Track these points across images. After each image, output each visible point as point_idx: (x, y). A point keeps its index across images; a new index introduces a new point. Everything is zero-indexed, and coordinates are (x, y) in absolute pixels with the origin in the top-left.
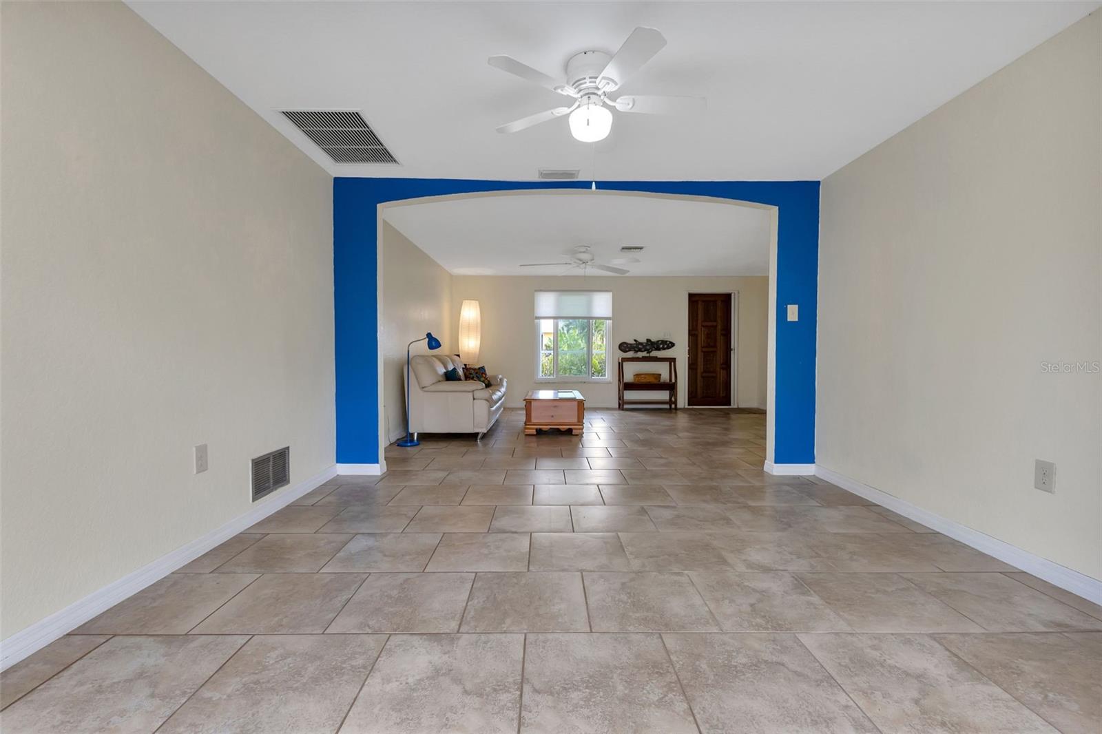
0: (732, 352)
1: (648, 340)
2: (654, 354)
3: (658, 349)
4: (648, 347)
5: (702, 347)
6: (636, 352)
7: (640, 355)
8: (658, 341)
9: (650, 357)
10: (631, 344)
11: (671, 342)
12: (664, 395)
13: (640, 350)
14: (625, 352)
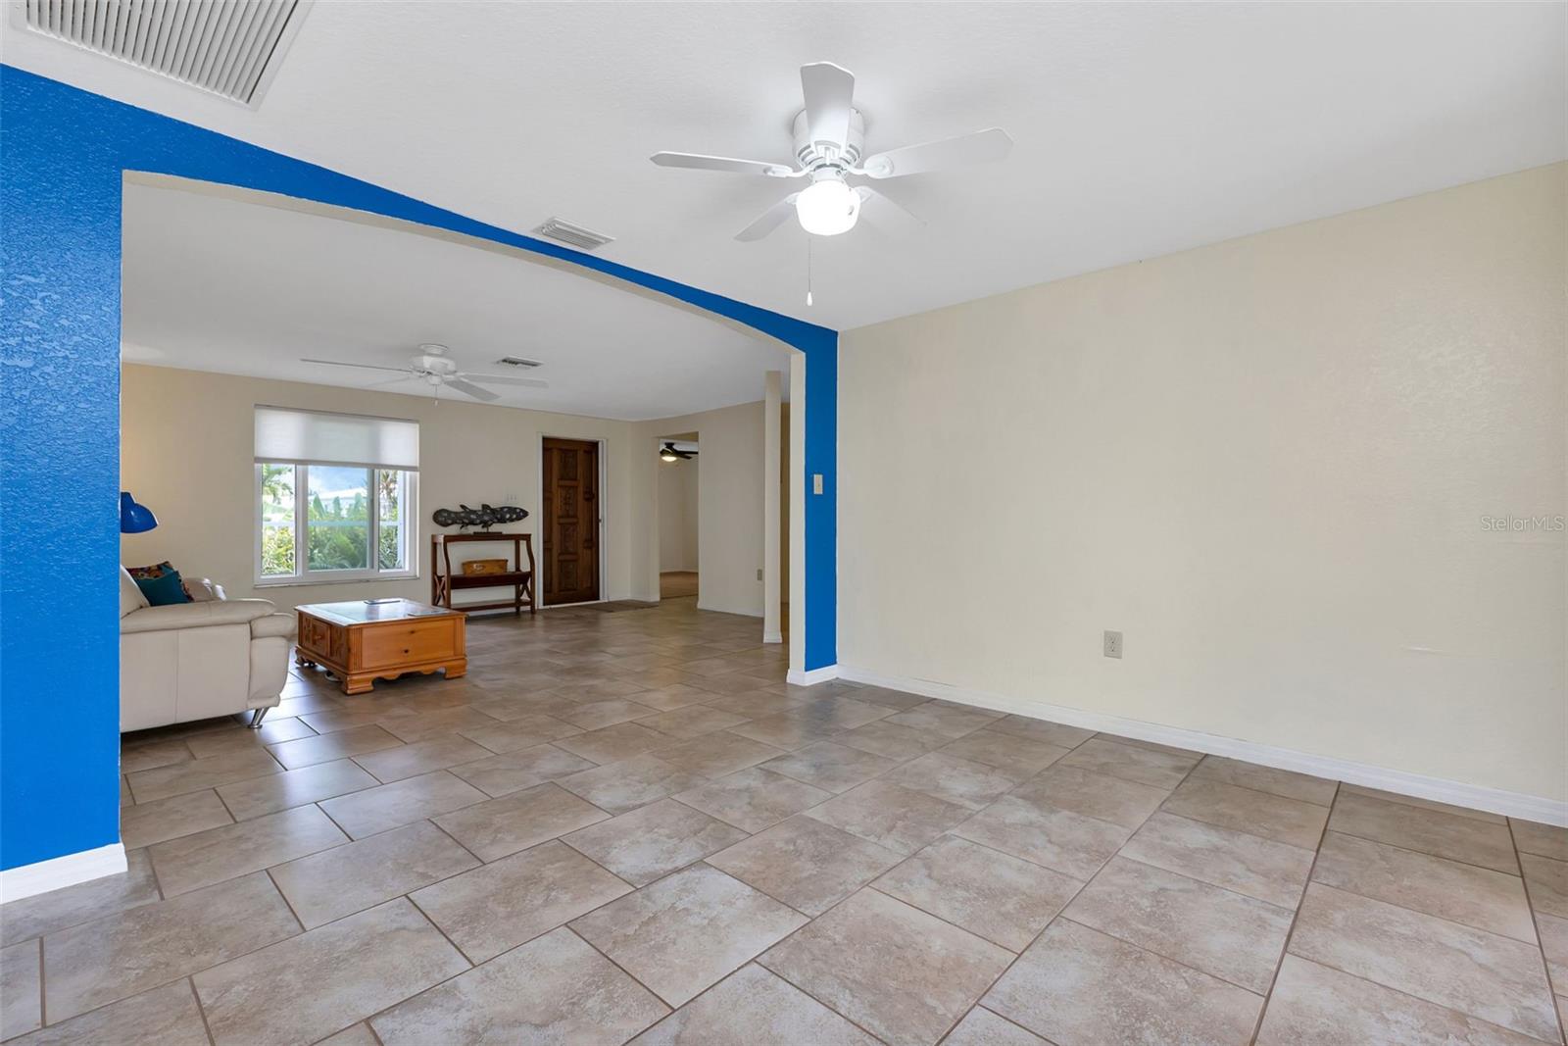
0: (600, 524)
1: (485, 507)
2: (495, 528)
3: (502, 521)
4: (486, 518)
5: (559, 517)
6: (464, 525)
7: (471, 530)
8: (502, 508)
9: (488, 533)
10: (456, 513)
11: (522, 510)
12: (507, 593)
13: (472, 523)
14: (445, 525)
